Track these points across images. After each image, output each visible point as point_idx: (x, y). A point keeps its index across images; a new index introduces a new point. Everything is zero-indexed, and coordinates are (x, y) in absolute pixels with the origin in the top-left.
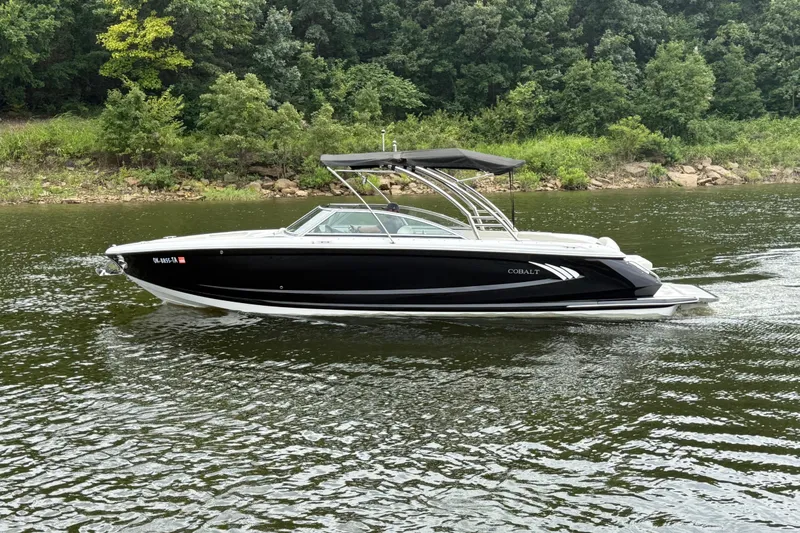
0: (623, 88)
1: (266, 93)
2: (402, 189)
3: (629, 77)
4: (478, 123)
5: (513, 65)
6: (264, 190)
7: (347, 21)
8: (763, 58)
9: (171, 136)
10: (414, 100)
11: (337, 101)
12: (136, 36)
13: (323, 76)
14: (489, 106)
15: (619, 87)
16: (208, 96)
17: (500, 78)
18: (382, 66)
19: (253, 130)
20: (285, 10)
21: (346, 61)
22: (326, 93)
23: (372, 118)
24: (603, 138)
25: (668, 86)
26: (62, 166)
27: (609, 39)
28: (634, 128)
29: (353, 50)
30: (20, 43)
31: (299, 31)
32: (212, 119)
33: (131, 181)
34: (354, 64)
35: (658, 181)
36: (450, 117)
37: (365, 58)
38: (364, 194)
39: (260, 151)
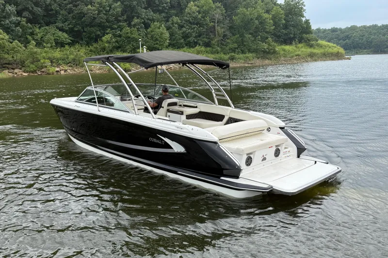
1: (7, 37)
2: (65, 72)
3: (143, 34)
4: (92, 48)
5: (103, 28)
6: (9, 74)
7: (38, 10)
8: (184, 29)
10: (67, 40)
11: (37, 40)
13: (31, 31)
14: (95, 42)
17: (99, 33)
18: (54, 28)
19: (3, 51)
20: (13, 6)
21: (39, 25)
22: (32, 37)
23: (51, 46)
25: (155, 37)
27: (136, 21)
29: (42, 22)
31: (19, 13)
34: (43, 26)
36: (82, 46)
37: (47, 25)
38: (50, 74)
39: (6, 59)
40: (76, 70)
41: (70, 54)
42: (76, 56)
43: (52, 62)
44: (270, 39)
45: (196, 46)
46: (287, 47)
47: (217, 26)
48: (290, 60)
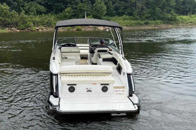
1: (8, 8)
2: (42, 30)
3: (90, 7)
4: (58, 16)
5: (66, 4)
6: (9, 30)
8: (116, 4)
10: (44, 10)
11: (26, 10)
13: (22, 4)
14: (61, 12)
15: (88, 9)
17: (63, 6)
18: (36, 3)
19: (6, 16)
21: (27, 1)
22: (23, 8)
23: (34, 14)
25: (97, 9)
28: (91, 18)
34: (30, 2)
35: (96, 29)
36: (52, 14)
38: (33, 31)
39: (8, 21)
40: (48, 29)
41: (45, 19)
42: (49, 20)
43: (34, 24)
44: (173, 11)
45: (123, 15)
46: (184, 17)
47: (138, 2)
48: (185, 25)
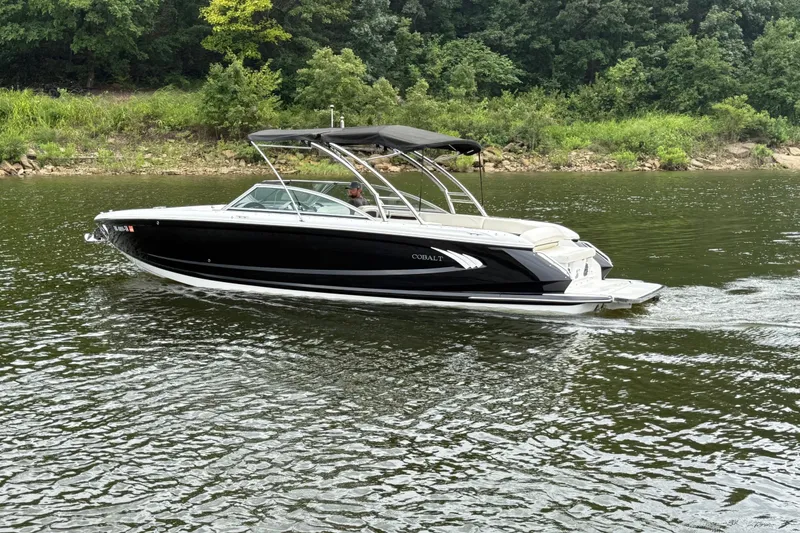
0: (729, 66)
1: (362, 68)
2: (495, 167)
3: (735, 55)
4: (575, 100)
5: (614, 41)
9: (268, 109)
10: (510, 76)
11: (432, 76)
12: (236, 10)
13: (419, 51)
14: (587, 83)
15: (725, 64)
16: (304, 70)
17: (600, 55)
18: (478, 42)
19: (348, 105)
21: (442, 36)
22: (421, 69)
23: (467, 94)
24: (706, 118)
25: (776, 65)
26: (164, 138)
27: (716, 15)
28: (739, 107)
29: (451, 25)
30: (124, 17)
31: (396, 6)
32: (308, 93)
33: (228, 153)
34: (450, 39)
35: (762, 162)
36: (547, 94)
37: (461, 33)
38: (457, 171)
40: (527, 162)
41: (516, 116)
